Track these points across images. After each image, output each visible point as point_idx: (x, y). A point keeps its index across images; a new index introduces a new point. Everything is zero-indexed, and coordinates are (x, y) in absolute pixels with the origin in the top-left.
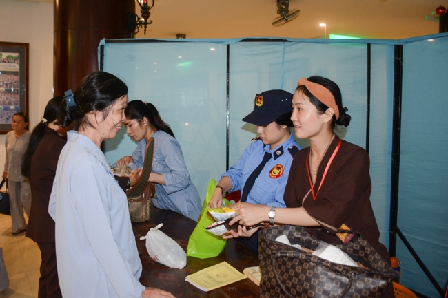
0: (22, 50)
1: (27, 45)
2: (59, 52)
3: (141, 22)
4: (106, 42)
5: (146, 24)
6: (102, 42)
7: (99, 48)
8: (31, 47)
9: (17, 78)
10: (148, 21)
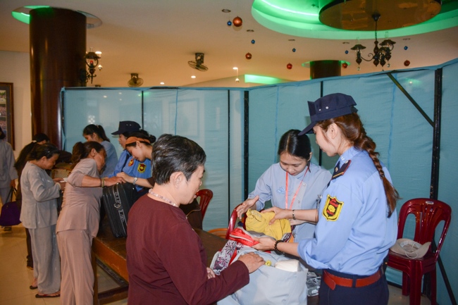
0: (8, 88)
1: (12, 84)
2: (34, 89)
3: (89, 76)
4: (66, 89)
5: (92, 77)
6: (63, 89)
7: (61, 93)
8: (15, 86)
9: (5, 109)
10: (94, 75)
